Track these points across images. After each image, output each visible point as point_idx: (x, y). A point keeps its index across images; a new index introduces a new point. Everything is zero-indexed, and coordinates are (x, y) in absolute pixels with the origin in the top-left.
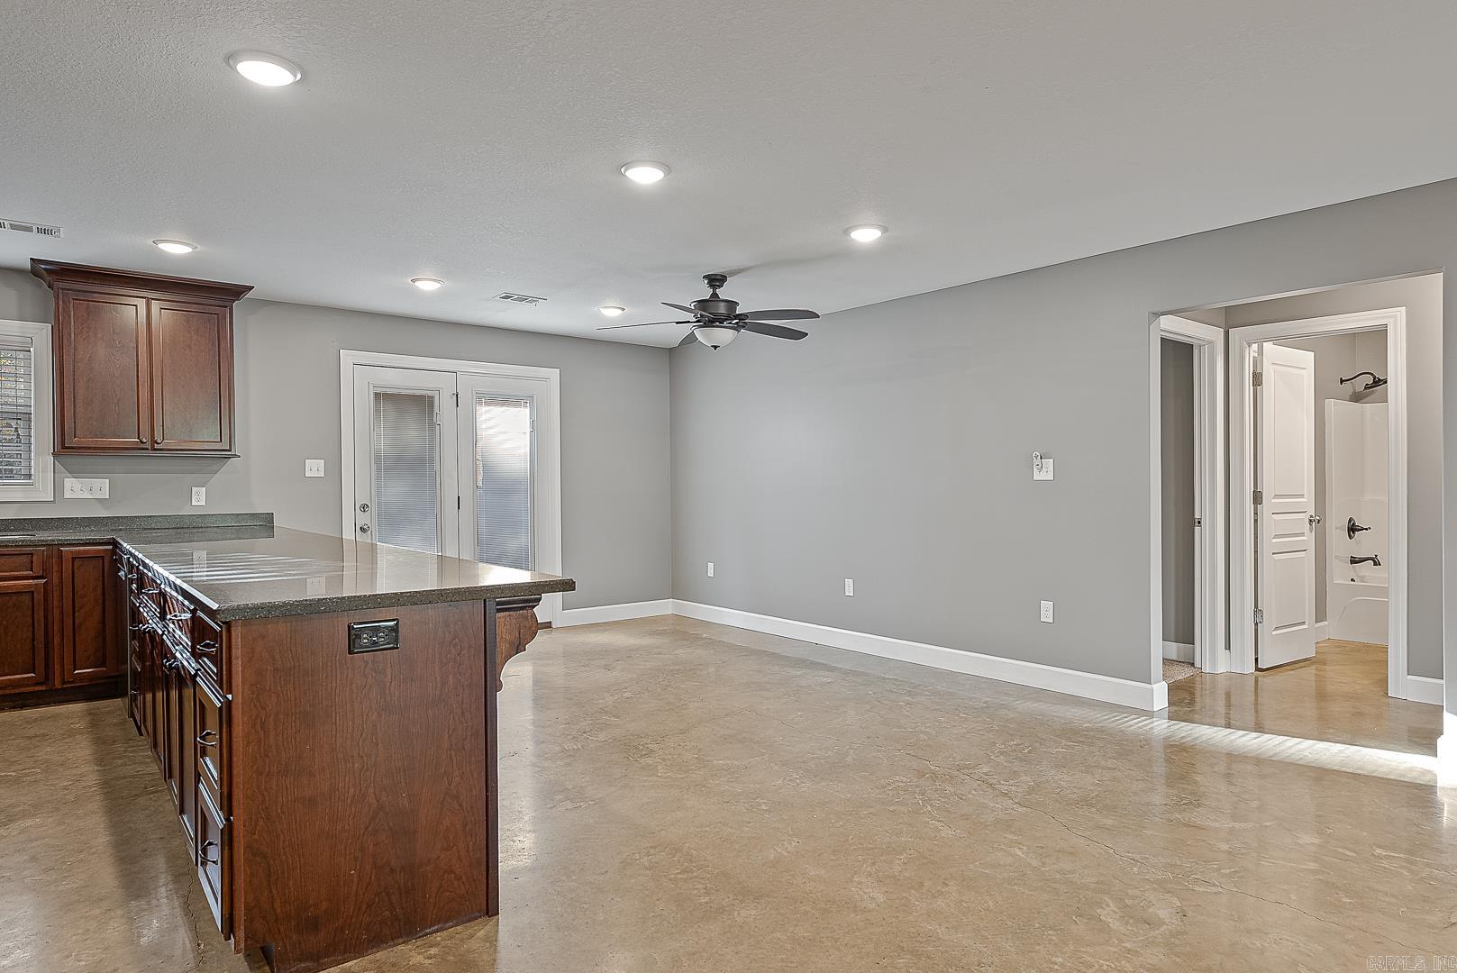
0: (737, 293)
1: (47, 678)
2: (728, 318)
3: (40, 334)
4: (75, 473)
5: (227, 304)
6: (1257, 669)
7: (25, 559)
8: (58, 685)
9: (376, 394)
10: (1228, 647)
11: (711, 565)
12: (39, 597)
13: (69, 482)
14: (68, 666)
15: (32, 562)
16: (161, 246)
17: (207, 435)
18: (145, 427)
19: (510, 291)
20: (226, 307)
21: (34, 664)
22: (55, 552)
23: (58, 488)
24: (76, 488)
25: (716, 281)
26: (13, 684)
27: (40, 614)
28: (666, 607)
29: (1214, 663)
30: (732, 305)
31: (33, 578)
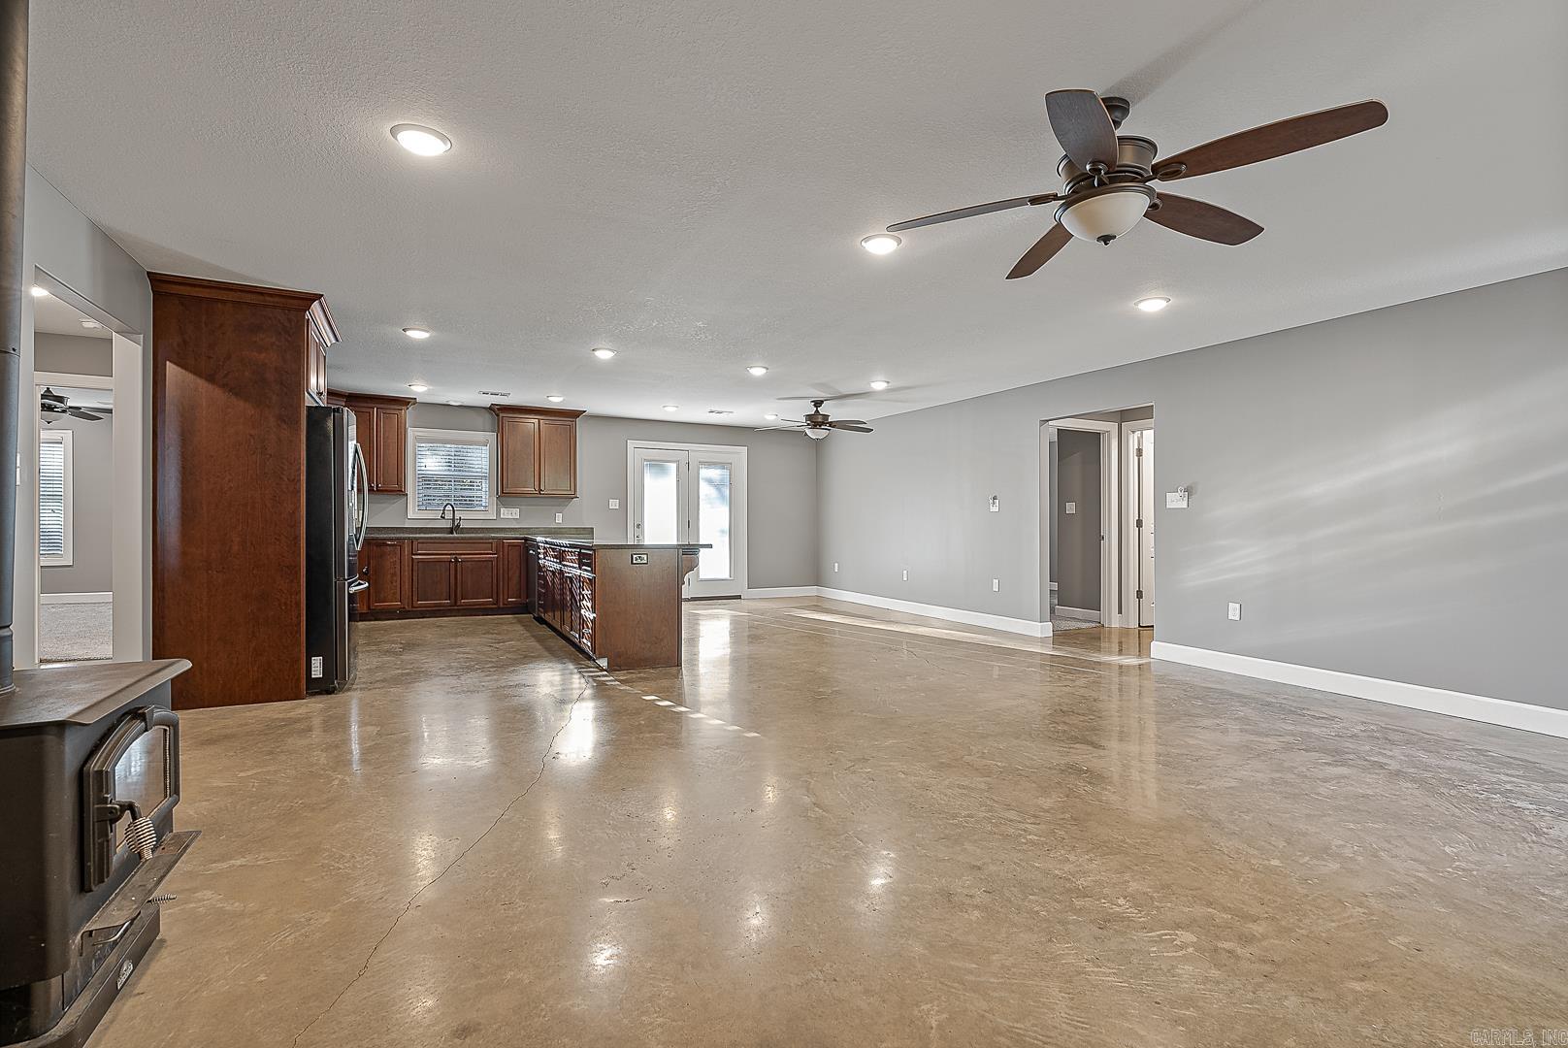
0: (828, 409)
1: (497, 601)
2: (823, 423)
3: (492, 437)
4: (506, 506)
5: (573, 419)
6: (1140, 626)
7: (489, 545)
8: (501, 606)
10: (1120, 612)
11: (836, 565)
12: (494, 563)
13: (504, 511)
14: (506, 597)
15: (491, 547)
16: (550, 398)
17: (563, 488)
18: (537, 483)
19: (713, 409)
20: (573, 422)
21: (492, 594)
22: (502, 542)
23: (498, 513)
24: (505, 513)
25: (818, 404)
26: (483, 603)
27: (495, 572)
28: (812, 591)
29: (1110, 622)
30: (826, 417)
31: (493, 554)
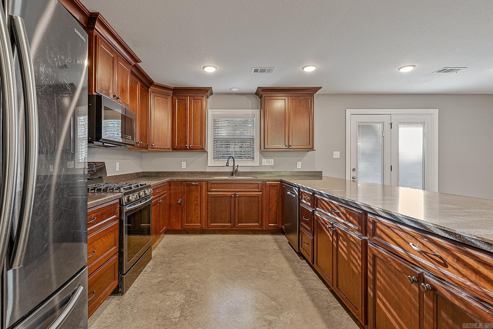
1: (262, 225)
3: (257, 113)
4: (265, 157)
5: (312, 95)
7: (256, 185)
8: (264, 228)
9: (358, 125)
12: (260, 198)
13: (264, 160)
14: (267, 223)
15: (258, 186)
18: (286, 141)
20: (312, 96)
21: (258, 221)
22: (264, 183)
23: (261, 162)
24: (265, 162)
26: (252, 226)
27: (260, 204)
31: (259, 192)
